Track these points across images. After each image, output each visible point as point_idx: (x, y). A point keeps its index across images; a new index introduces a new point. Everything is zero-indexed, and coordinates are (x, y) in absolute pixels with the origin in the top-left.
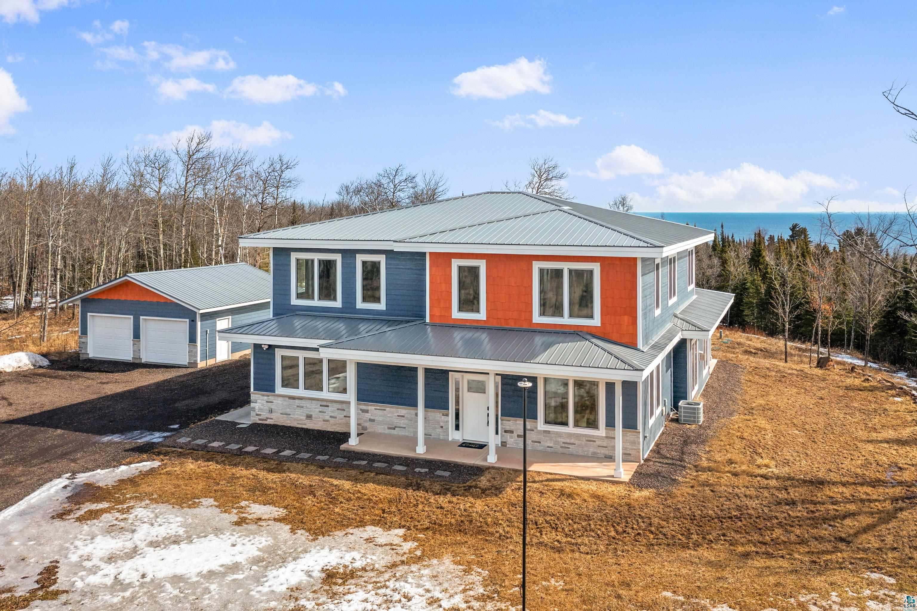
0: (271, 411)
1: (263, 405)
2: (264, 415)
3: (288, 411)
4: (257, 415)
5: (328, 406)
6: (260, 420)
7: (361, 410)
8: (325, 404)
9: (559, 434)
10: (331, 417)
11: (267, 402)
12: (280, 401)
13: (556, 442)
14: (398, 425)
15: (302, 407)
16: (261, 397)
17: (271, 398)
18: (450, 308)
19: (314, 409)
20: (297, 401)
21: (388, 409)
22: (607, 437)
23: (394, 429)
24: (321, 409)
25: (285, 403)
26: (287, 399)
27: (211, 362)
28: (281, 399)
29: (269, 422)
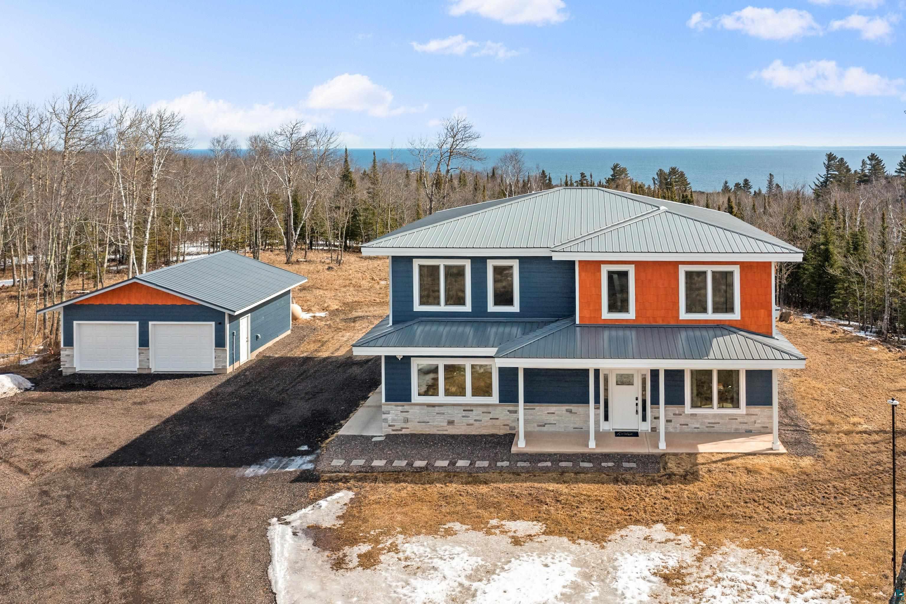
0: (406, 421)
1: (397, 415)
2: (398, 425)
3: (427, 419)
4: (390, 426)
5: (472, 411)
6: (393, 430)
7: (509, 411)
8: (468, 408)
9: (705, 416)
10: (476, 420)
11: (402, 412)
12: (416, 409)
13: (702, 423)
14: (548, 422)
15: (443, 414)
16: (394, 408)
17: (406, 408)
18: (600, 309)
19: (457, 415)
20: (437, 409)
21: (537, 408)
22: (747, 414)
23: (544, 426)
24: (464, 414)
25: (423, 411)
26: (425, 407)
27: (236, 365)
28: (418, 407)
29: (404, 432)
